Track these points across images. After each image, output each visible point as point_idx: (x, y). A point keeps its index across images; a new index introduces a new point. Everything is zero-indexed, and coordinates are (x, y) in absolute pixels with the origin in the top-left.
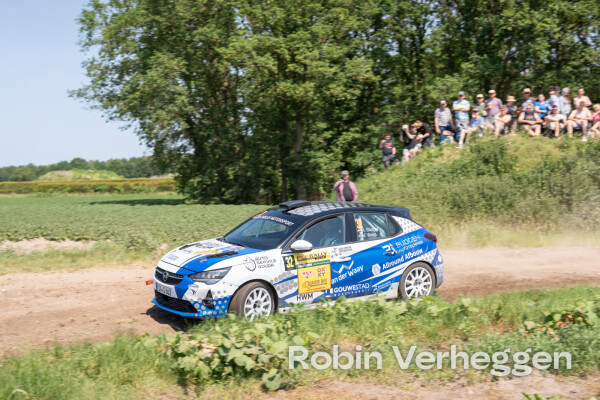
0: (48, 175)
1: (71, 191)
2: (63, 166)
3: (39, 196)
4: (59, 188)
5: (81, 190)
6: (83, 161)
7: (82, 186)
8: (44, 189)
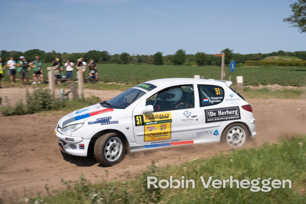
0: (268, 58)
1: (279, 65)
2: (274, 54)
3: (264, 67)
4: (274, 64)
5: (283, 65)
6: (283, 52)
7: (284, 63)
8: (267, 64)
